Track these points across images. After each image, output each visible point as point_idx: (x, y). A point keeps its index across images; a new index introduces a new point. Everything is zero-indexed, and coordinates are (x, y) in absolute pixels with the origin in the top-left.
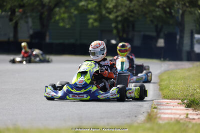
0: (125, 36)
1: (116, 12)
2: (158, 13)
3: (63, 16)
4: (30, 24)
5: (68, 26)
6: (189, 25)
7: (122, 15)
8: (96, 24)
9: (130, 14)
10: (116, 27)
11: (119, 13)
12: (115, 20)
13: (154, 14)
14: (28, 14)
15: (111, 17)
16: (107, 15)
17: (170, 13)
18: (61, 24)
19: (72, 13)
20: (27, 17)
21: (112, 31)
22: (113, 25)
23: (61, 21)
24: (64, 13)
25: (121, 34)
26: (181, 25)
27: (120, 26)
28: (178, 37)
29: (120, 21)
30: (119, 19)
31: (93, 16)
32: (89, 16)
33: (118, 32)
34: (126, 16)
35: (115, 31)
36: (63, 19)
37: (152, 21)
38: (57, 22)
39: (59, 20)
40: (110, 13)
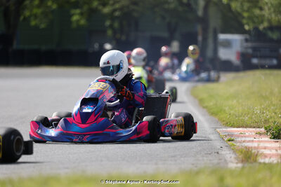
0: (124, 38)
1: (113, 5)
2: (172, 6)
3: (36, 11)
5: (43, 26)
6: (215, 20)
7: (121, 9)
8: (83, 22)
9: (132, 7)
10: (111, 26)
11: (117, 6)
12: (111, 16)
13: (166, 6)
15: (106, 10)
16: (100, 7)
17: (188, 5)
18: (33, 23)
19: (50, 7)
21: (104, 32)
22: (108, 23)
23: (32, 18)
24: (39, 6)
25: (118, 36)
26: (204, 21)
27: (116, 25)
28: (200, 38)
29: (117, 17)
30: (117, 14)
31: (78, 11)
32: (73, 11)
33: (115, 32)
34: (126, 10)
35: (110, 32)
36: (36, 16)
37: (163, 18)
38: (27, 20)
39: (29, 17)
40: (104, 5)
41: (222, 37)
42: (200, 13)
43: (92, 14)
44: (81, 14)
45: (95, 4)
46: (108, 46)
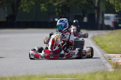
0: (63, 16)
1: (59, 2)
2: (84, 2)
3: (25, 5)
4: (6, 10)
6: (103, 8)
7: (62, 4)
8: (46, 10)
9: (67, 3)
10: (58, 11)
11: (60, 2)
12: (58, 7)
13: (82, 2)
14: (5, 4)
15: (56, 4)
16: (53, 3)
17: (91, 2)
18: (24, 10)
19: (31, 3)
20: (4, 6)
21: (55, 13)
22: (56, 10)
24: (26, 3)
26: (98, 8)
27: (60, 10)
28: (96, 16)
29: (61, 7)
30: (60, 6)
31: (43, 5)
32: (41, 5)
33: (59, 13)
34: (64, 4)
35: (57, 14)
36: (25, 7)
37: (80, 7)
38: (22, 9)
40: (55, 2)
41: (106, 15)
42: (96, 5)
43: (50, 6)
44: (45, 6)
45: (51, 2)
46: (56, 20)
